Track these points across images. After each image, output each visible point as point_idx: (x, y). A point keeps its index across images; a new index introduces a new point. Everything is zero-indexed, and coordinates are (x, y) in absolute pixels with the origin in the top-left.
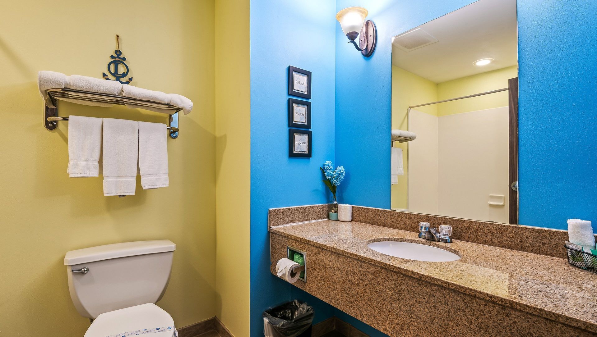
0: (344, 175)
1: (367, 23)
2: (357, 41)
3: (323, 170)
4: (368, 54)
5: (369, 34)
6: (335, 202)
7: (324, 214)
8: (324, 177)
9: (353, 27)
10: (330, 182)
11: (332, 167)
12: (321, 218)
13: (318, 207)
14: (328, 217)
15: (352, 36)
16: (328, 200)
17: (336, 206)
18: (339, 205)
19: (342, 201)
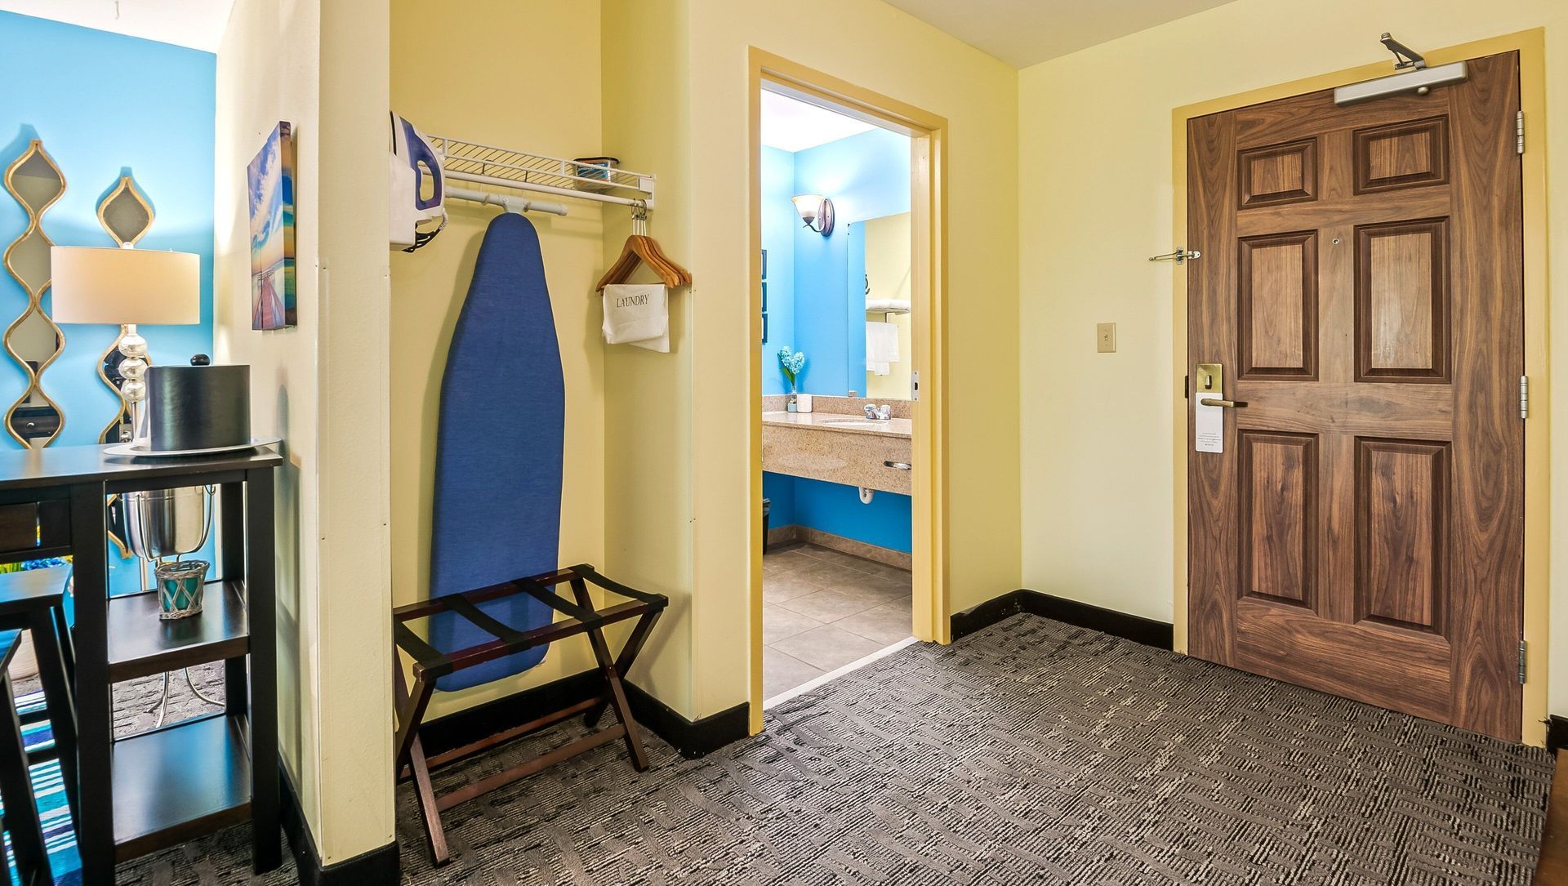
0: (803, 361)
1: (825, 202)
2: (815, 223)
3: (780, 357)
4: (827, 233)
5: (827, 216)
6: (794, 392)
7: (783, 406)
8: (782, 364)
9: (808, 213)
10: (788, 370)
11: (790, 353)
12: (778, 410)
13: (775, 398)
14: (787, 409)
15: (808, 220)
16: (787, 391)
17: (795, 397)
18: (798, 395)
19: (801, 391)
